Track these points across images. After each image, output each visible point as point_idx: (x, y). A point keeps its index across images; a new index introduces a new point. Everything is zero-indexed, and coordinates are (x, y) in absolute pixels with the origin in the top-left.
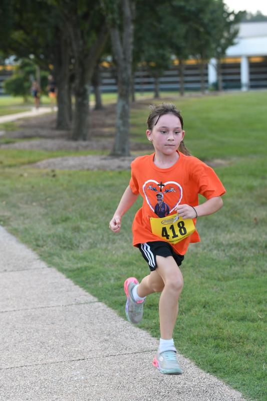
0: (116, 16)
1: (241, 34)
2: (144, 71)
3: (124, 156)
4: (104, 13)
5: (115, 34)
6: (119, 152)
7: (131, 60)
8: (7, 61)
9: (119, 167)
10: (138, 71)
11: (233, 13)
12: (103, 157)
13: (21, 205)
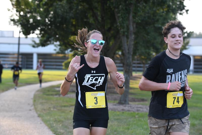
0: (125, 30)
1: (190, 44)
2: (138, 60)
3: (126, 104)
4: (119, 28)
5: (124, 39)
6: (123, 102)
7: (132, 53)
8: (66, 52)
9: (123, 110)
10: (135, 60)
11: (186, 32)
12: (115, 104)
13: (70, 127)
